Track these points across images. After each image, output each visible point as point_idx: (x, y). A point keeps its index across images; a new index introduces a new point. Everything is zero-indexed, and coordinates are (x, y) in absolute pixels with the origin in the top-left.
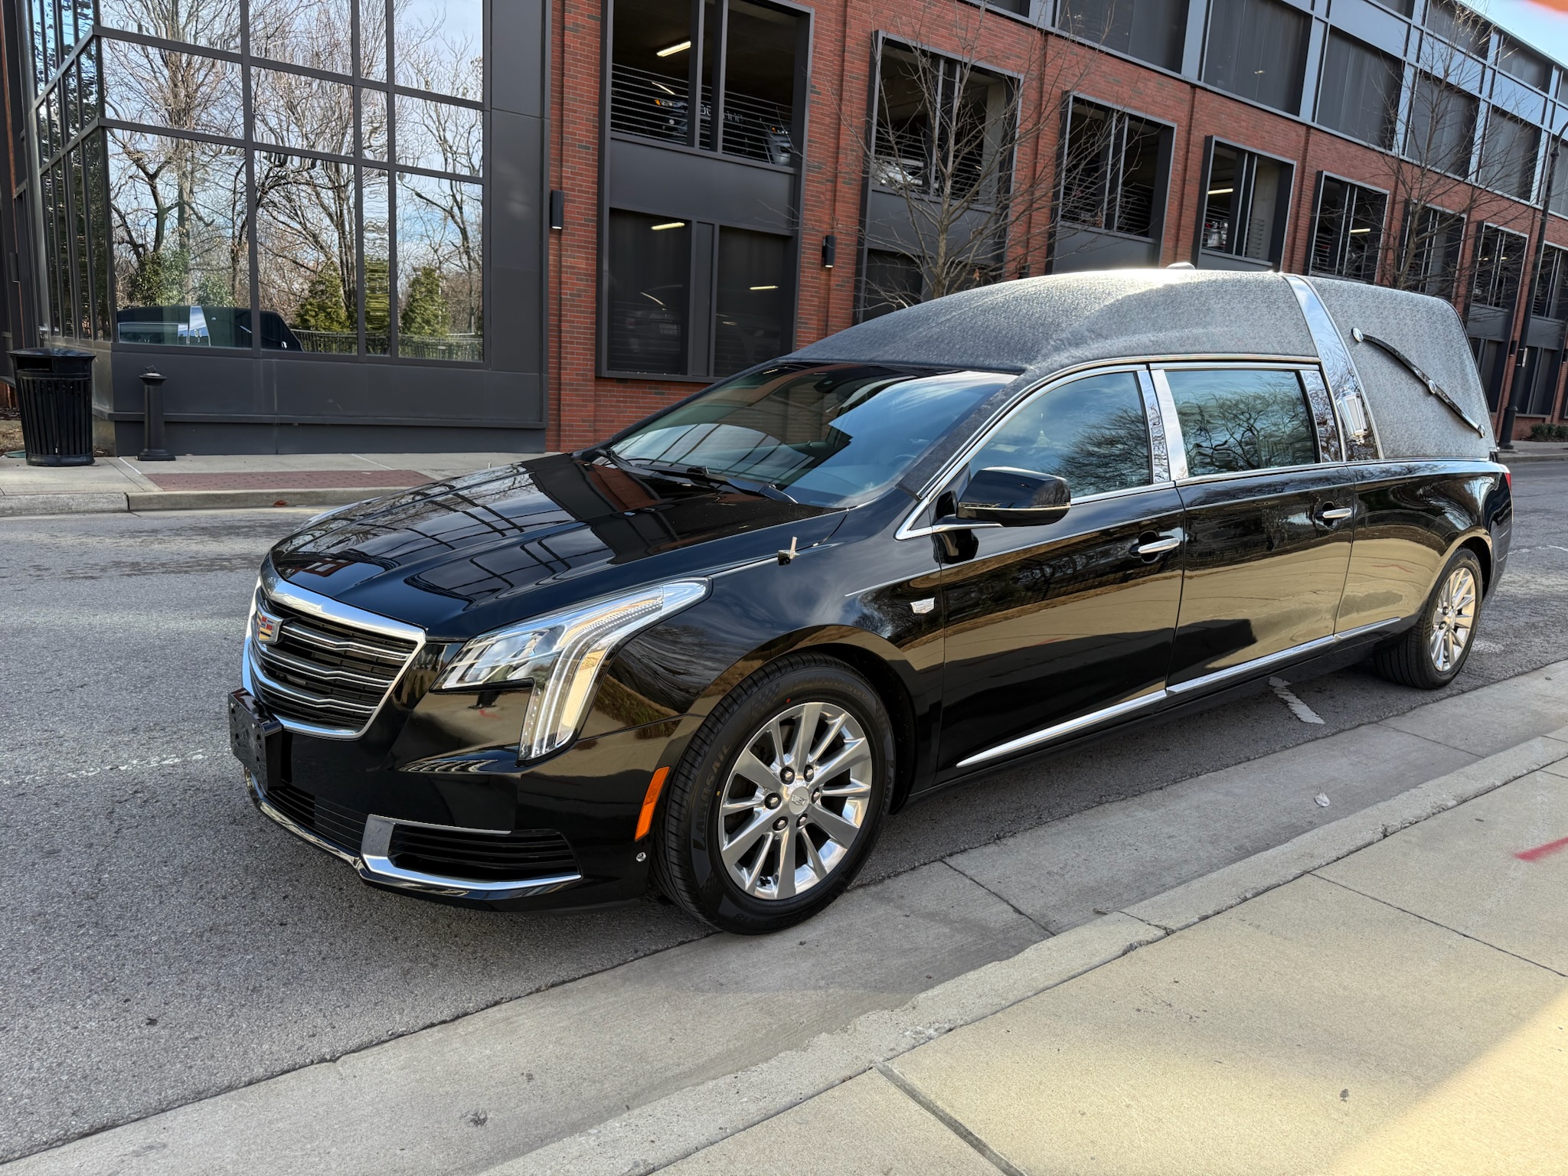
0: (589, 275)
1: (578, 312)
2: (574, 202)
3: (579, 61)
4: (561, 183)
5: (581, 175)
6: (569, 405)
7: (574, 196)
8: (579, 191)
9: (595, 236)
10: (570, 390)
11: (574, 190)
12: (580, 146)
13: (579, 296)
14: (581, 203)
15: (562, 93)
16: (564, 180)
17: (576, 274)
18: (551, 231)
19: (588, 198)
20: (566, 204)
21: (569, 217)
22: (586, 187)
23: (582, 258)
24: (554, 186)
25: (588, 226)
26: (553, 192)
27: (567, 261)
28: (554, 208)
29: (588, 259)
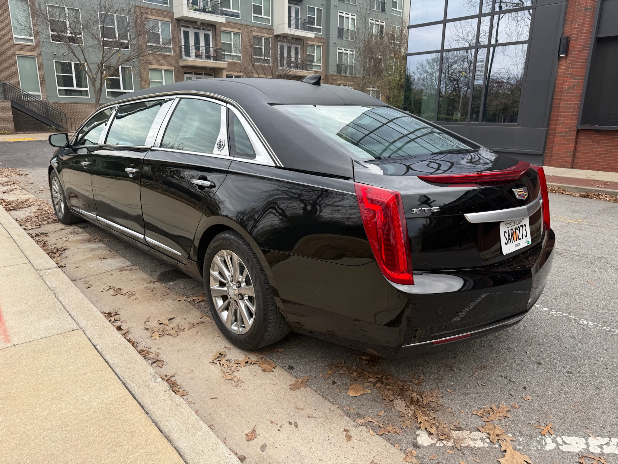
0: (581, 76)
1: (571, 96)
2: (577, 40)
5: (584, 24)
6: (558, 144)
7: (577, 37)
8: (582, 33)
10: (560, 136)
11: (578, 34)
12: (585, 10)
13: (573, 88)
14: (581, 39)
16: (572, 30)
17: (573, 76)
18: (560, 58)
19: (587, 36)
20: (571, 42)
21: (571, 49)
22: (587, 30)
23: (579, 68)
24: (567, 35)
25: (585, 50)
26: (562, 39)
27: (568, 71)
28: (564, 46)
29: (582, 68)
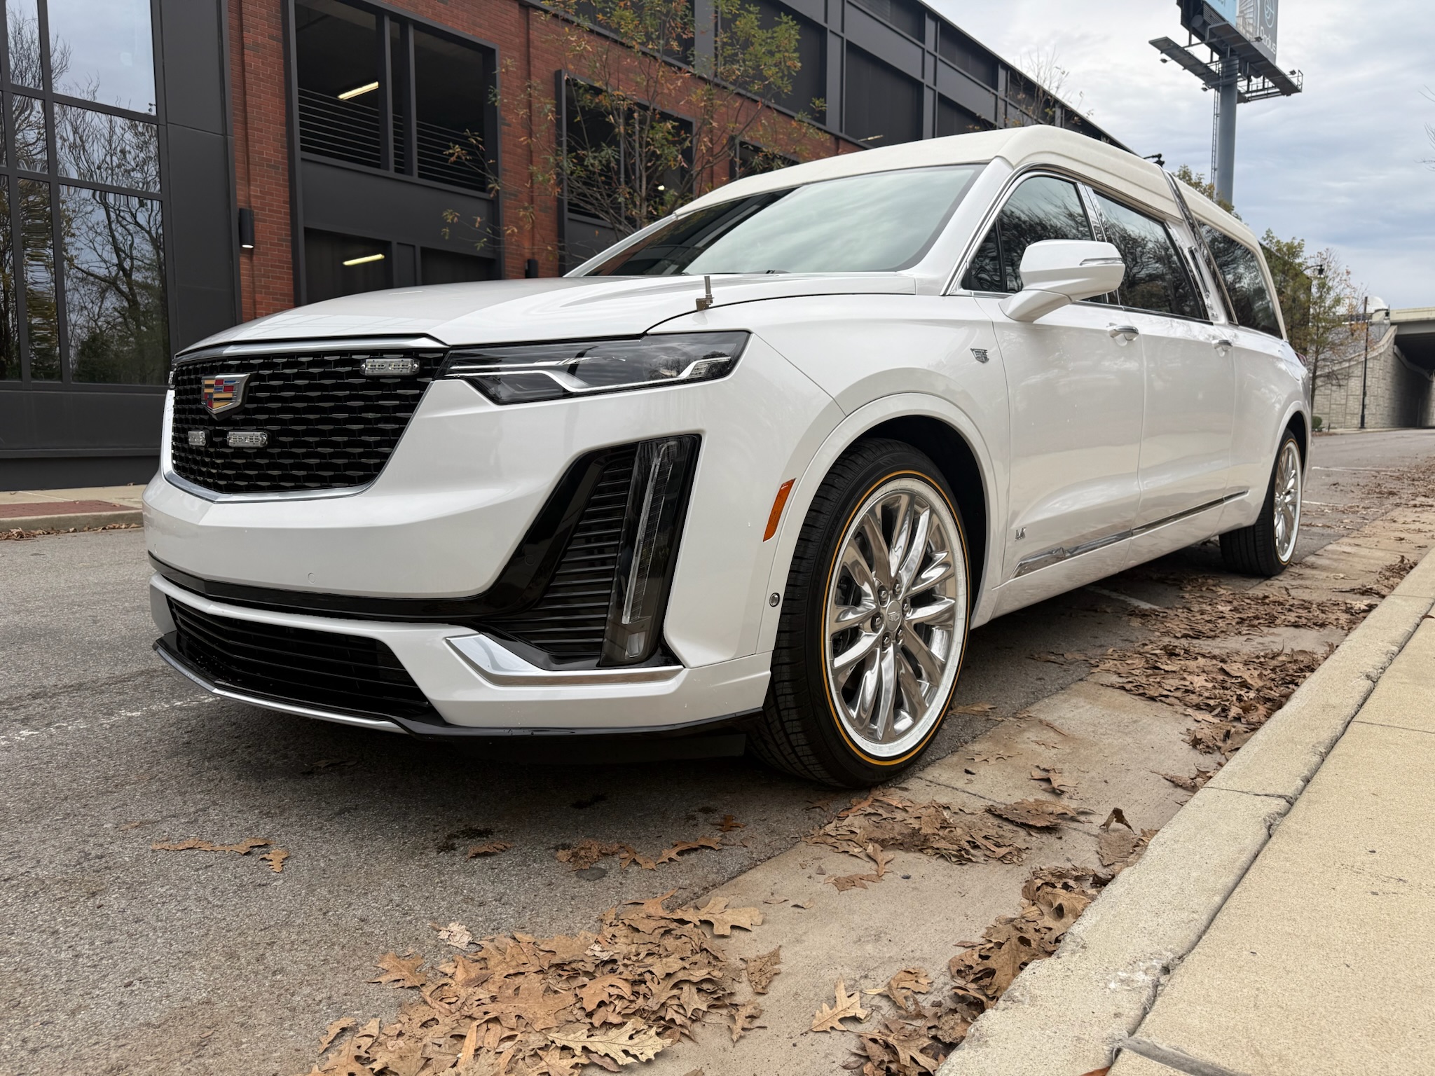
0: (286, 295)
2: (265, 221)
3: (262, 80)
4: (250, 202)
5: (271, 194)
7: (265, 215)
8: (270, 211)
9: (290, 256)
11: (264, 210)
12: (268, 166)
14: (272, 222)
15: (245, 111)
16: (252, 199)
18: (242, 251)
19: (281, 218)
20: (256, 223)
21: (258, 237)
22: (278, 206)
23: (279, 278)
24: (242, 205)
25: (282, 245)
26: (241, 210)
27: (260, 281)
28: (243, 226)
29: (283, 278)
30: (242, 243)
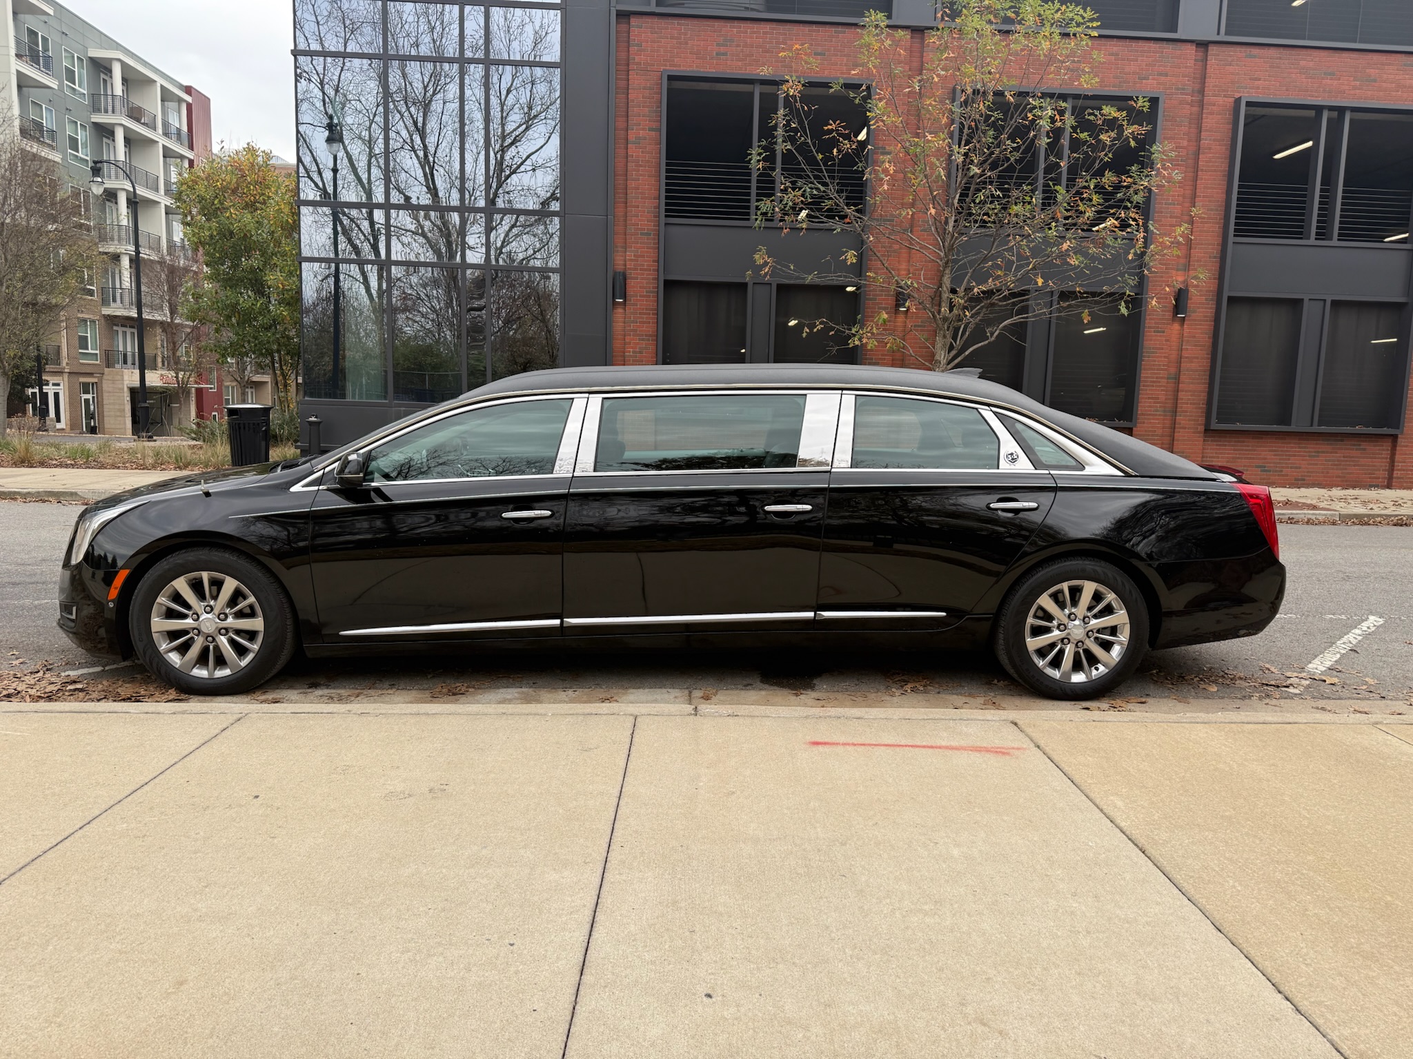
0: (650, 336)
2: (636, 279)
3: (641, 166)
4: (625, 265)
5: (643, 256)
7: (637, 274)
8: (641, 269)
9: (655, 304)
11: (636, 269)
12: (642, 234)
13: (640, 352)
14: (642, 279)
15: (628, 194)
16: (627, 262)
17: (638, 335)
18: (615, 303)
19: (649, 275)
20: (628, 281)
21: (630, 291)
22: (648, 265)
23: (644, 323)
24: (620, 268)
25: (649, 296)
26: (615, 274)
27: (630, 326)
28: (619, 287)
29: (649, 323)
30: (614, 297)
